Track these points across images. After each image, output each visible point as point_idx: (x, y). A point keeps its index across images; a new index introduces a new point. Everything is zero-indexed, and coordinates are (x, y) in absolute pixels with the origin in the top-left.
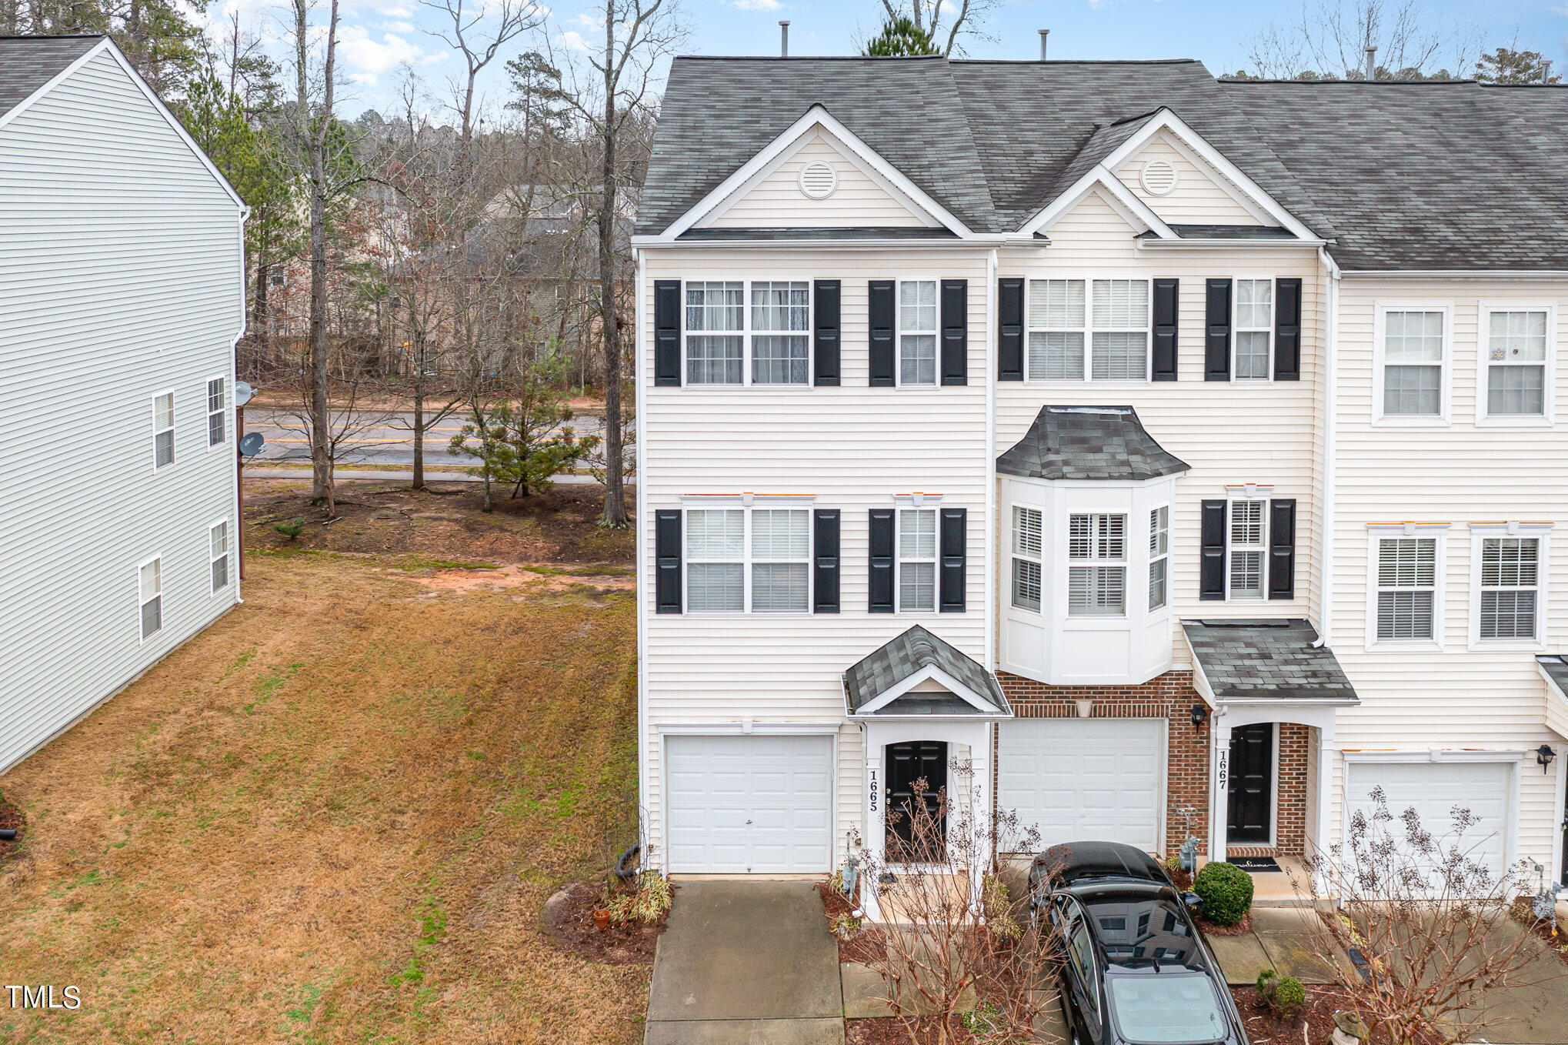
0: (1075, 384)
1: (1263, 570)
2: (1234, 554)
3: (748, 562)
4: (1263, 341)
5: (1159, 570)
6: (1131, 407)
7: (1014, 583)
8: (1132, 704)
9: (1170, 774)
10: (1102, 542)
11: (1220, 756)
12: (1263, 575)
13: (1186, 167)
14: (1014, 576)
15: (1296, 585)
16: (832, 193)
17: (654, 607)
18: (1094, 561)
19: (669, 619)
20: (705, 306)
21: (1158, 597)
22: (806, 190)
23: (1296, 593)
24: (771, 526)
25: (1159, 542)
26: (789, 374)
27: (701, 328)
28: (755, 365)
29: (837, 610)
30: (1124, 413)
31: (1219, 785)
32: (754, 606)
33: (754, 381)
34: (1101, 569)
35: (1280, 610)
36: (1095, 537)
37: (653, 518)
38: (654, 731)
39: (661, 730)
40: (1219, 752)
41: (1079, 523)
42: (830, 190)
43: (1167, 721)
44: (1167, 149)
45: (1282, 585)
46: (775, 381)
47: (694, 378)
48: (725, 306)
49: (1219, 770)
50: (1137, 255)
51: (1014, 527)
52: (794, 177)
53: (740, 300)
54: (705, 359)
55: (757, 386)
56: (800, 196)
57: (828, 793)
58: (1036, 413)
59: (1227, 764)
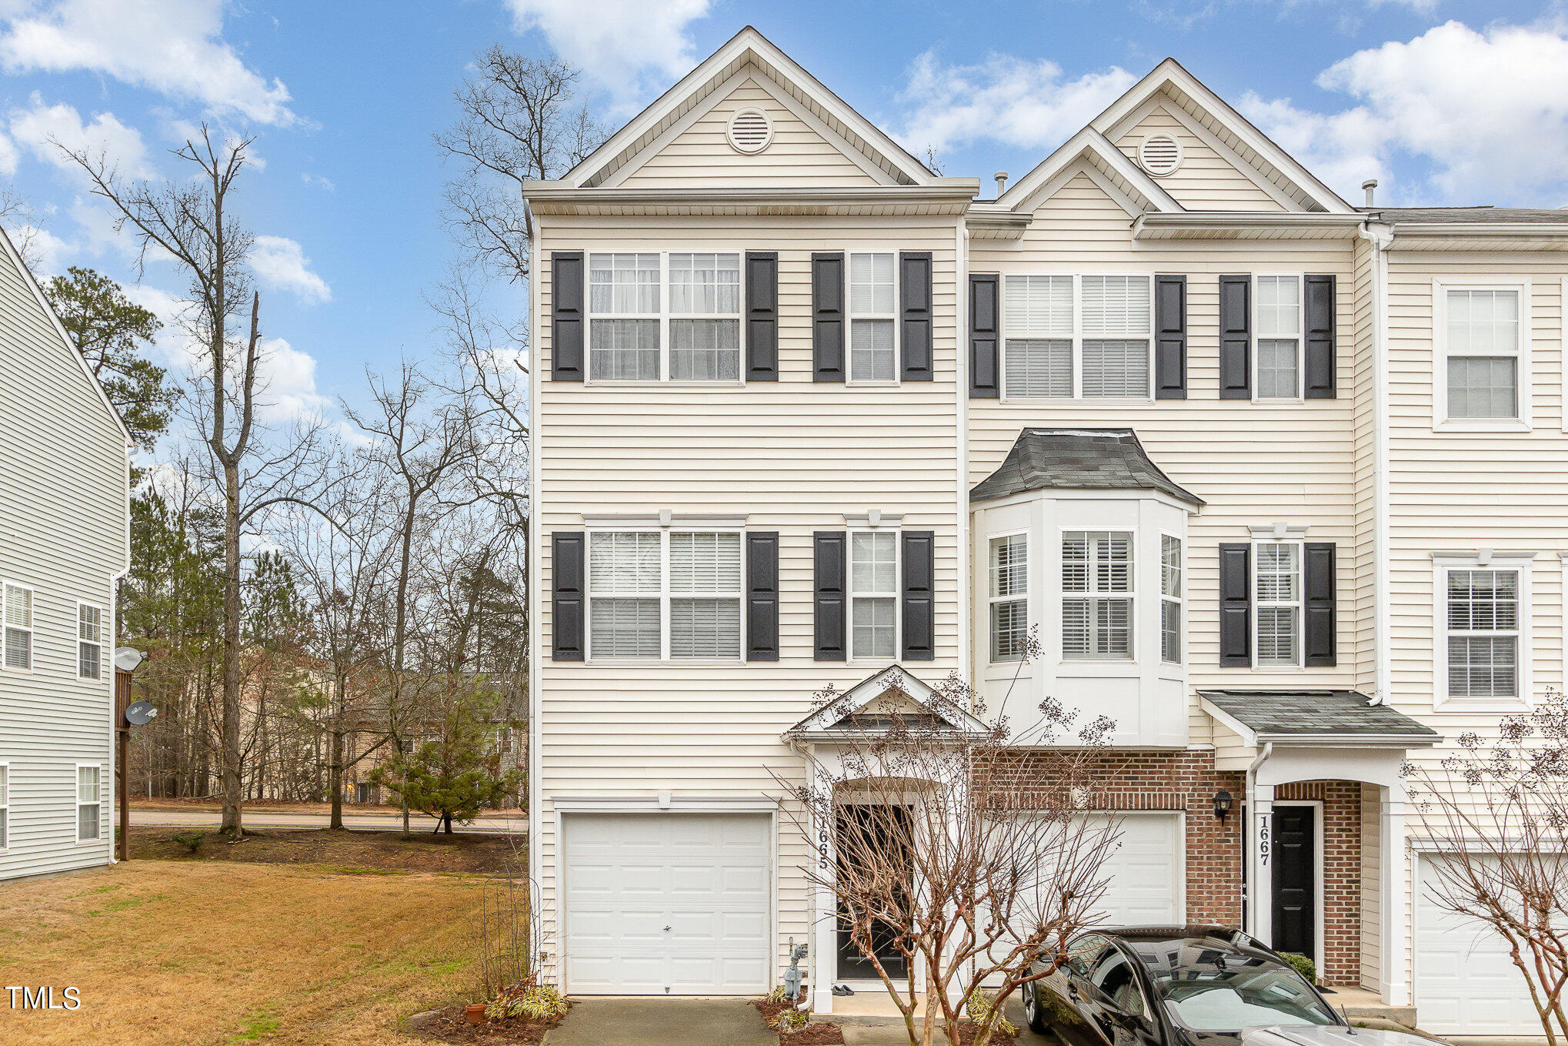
0: (1063, 402)
1: (1297, 631)
2: (1261, 610)
3: (665, 596)
4: (1291, 348)
5: (1171, 614)
6: (1131, 430)
7: (993, 636)
8: (1140, 793)
9: (1189, 881)
10: (1103, 569)
11: (1260, 822)
12: (1297, 639)
13: (1193, 142)
14: (992, 627)
15: (1339, 649)
16: (767, 147)
17: (549, 652)
18: (1093, 593)
19: (569, 669)
20: (613, 284)
21: (1171, 650)
22: (736, 143)
23: (1339, 659)
24: (694, 552)
25: (1171, 577)
26: (715, 367)
27: (609, 311)
28: (674, 357)
29: (776, 658)
30: (1123, 435)
31: (1260, 861)
32: (674, 653)
33: (672, 377)
34: (1102, 604)
35: (1320, 678)
36: (1093, 562)
37: (549, 542)
38: (549, 807)
39: (557, 805)
40: (1259, 817)
41: (1072, 547)
42: (764, 143)
43: (1183, 815)
44: (1169, 121)
45: (1322, 651)
46: (699, 374)
47: (600, 372)
48: (637, 283)
49: (1259, 841)
50: (1135, 246)
51: (991, 564)
52: (720, 128)
53: (656, 275)
54: (614, 349)
55: (676, 382)
56: (727, 150)
57: (766, 893)
58: (1015, 437)
59: (1270, 833)
